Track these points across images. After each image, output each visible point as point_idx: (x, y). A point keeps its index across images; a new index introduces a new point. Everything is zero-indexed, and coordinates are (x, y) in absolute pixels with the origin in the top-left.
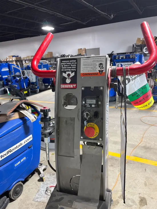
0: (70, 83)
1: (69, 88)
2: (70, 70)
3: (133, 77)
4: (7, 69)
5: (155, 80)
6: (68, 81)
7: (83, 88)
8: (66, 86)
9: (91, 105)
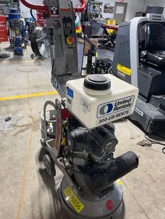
0: (56, 14)
1: (55, 17)
2: (54, 6)
5: (16, 31)
6: (54, 13)
7: (63, 17)
8: (54, 16)
9: (69, 26)
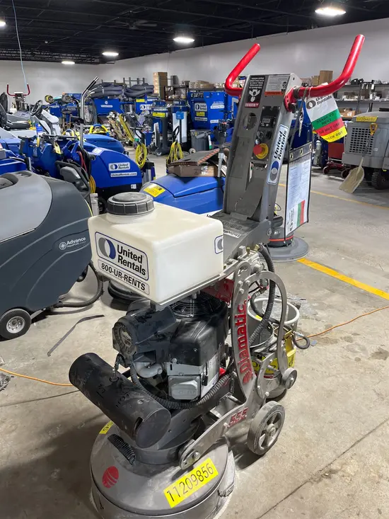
0: (254, 102)
1: (252, 107)
2: (257, 88)
3: (320, 100)
4: (222, 106)
6: (253, 99)
7: (264, 108)
8: (250, 105)
9: (265, 124)
